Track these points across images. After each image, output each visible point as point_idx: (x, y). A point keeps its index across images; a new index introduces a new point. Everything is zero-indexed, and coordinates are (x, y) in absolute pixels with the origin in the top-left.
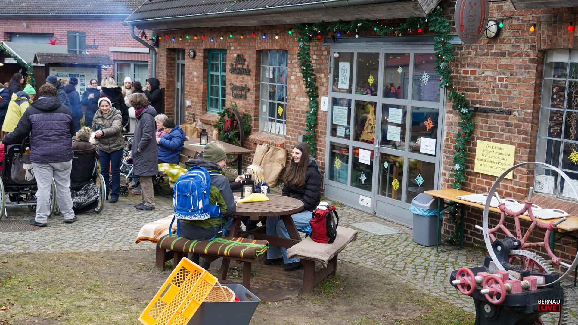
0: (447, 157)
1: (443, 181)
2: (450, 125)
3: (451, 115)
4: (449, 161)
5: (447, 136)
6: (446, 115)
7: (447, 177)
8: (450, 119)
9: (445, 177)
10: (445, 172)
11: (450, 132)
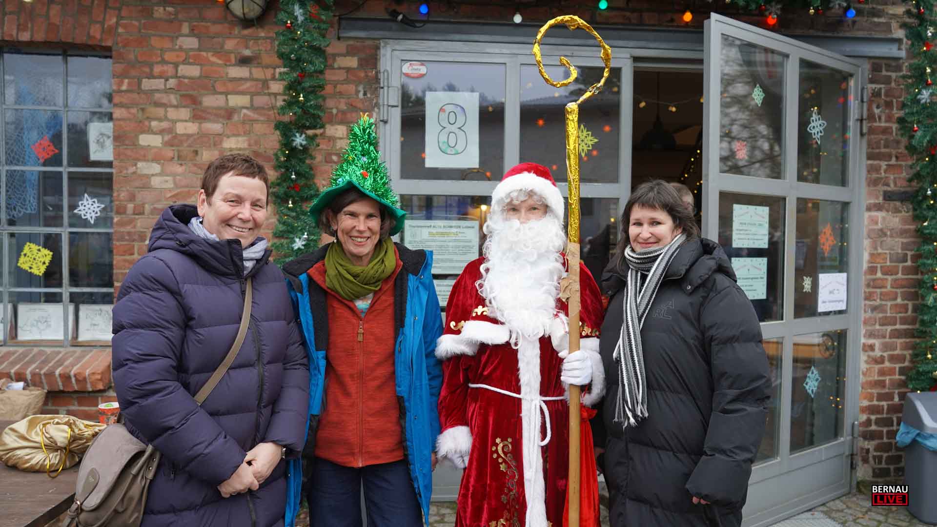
0: (874, 309)
1: (867, 362)
2: (880, 236)
3: (879, 215)
4: (881, 315)
5: (870, 262)
6: (867, 215)
7: (877, 353)
8: (877, 223)
9: (871, 354)
10: (871, 341)
11: (880, 251)
